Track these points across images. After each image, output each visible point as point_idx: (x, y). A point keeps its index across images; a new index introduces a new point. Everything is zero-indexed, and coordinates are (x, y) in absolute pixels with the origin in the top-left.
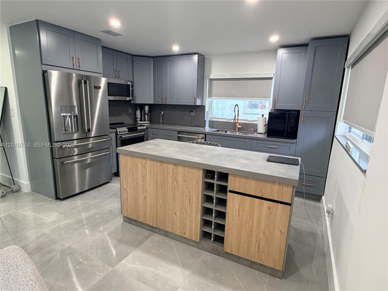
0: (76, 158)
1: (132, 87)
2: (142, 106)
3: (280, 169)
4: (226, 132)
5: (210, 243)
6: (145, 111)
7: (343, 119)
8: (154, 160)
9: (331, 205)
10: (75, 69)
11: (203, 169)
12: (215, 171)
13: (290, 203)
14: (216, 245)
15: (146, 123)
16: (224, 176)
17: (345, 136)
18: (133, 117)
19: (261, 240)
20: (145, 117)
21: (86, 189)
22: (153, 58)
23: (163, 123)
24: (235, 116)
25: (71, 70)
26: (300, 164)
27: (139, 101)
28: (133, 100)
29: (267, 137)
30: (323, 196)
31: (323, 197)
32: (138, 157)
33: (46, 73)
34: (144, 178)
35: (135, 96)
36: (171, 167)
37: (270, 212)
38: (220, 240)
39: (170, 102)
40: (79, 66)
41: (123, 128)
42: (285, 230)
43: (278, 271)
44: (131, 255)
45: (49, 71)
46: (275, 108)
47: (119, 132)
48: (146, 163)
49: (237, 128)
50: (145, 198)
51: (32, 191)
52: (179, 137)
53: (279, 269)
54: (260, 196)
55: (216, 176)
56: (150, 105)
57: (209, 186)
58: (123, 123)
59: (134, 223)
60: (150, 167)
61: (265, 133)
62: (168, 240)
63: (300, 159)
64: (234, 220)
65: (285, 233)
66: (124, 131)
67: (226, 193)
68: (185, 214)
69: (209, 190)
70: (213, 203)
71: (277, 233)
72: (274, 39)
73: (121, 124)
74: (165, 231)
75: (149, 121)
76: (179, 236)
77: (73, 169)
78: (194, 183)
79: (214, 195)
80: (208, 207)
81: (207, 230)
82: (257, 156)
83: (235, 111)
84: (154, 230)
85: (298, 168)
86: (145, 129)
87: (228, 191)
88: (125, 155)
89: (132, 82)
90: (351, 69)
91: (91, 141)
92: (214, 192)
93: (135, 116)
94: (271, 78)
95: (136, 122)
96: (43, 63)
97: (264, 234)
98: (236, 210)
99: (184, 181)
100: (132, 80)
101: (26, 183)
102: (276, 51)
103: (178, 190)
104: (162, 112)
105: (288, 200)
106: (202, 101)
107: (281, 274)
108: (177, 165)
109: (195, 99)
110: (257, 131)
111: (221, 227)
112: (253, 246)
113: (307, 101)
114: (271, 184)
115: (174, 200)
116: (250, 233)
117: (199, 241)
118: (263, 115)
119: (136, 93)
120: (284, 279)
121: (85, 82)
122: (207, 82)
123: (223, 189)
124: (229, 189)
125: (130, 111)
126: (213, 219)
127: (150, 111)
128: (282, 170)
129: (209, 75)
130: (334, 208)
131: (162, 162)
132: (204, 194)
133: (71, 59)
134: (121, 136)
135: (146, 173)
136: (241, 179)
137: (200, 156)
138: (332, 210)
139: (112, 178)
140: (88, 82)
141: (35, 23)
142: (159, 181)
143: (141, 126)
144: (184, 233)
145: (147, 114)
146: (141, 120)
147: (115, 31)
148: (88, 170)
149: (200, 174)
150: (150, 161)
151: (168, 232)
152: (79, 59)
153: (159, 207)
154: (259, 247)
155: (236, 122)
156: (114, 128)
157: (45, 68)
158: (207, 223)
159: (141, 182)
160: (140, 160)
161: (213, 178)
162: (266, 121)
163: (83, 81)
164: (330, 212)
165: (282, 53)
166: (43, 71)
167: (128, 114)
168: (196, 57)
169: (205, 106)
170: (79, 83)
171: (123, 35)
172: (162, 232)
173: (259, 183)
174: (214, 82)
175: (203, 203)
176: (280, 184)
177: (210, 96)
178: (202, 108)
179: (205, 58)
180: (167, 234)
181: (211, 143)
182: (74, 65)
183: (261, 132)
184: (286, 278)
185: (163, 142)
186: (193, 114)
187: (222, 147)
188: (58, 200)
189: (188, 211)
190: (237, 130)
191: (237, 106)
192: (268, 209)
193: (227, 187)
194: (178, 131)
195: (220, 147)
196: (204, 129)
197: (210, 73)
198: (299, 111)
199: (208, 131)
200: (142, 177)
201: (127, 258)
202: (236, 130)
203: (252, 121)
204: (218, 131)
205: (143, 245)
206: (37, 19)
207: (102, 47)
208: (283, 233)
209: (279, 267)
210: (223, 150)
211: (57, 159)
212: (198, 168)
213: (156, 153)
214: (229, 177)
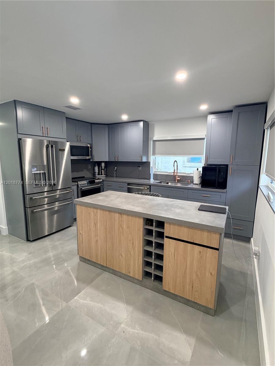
0: (46, 207)
1: (91, 148)
2: (99, 163)
3: (209, 218)
4: (168, 183)
5: (151, 282)
6: (102, 167)
7: (265, 172)
8: (103, 210)
9: (257, 248)
10: (44, 137)
11: (143, 218)
12: (153, 220)
13: (218, 248)
14: (157, 283)
15: (103, 177)
16: (161, 224)
17: (267, 187)
18: (92, 172)
19: (194, 281)
20: (102, 172)
21: (54, 231)
22: (107, 125)
23: (116, 176)
24: (174, 170)
25: (42, 137)
26: (227, 212)
27: (96, 159)
28: (92, 158)
29: (201, 187)
30: (252, 237)
31: (252, 239)
32: (90, 207)
33: (21, 140)
34: (96, 224)
35: (93, 155)
36: (117, 215)
37: (201, 256)
38: (159, 279)
39: (121, 159)
40: (48, 134)
41: (83, 181)
42: (214, 272)
43: (210, 309)
44: (83, 292)
45: (23, 139)
46: (207, 163)
47: (80, 185)
48: (97, 212)
49: (176, 180)
50: (97, 241)
51: (9, 233)
52: (128, 188)
53: (211, 308)
54: (192, 241)
55: (154, 224)
56: (106, 163)
57: (149, 232)
58: (84, 177)
59: (88, 262)
60: (100, 215)
61: (200, 184)
62: (116, 278)
63: (227, 208)
64: (170, 262)
65: (214, 275)
66: (84, 184)
67: (163, 238)
68: (129, 255)
69: (149, 235)
70: (152, 246)
71: (208, 274)
72: (204, 107)
73: (82, 178)
74: (113, 270)
75: (105, 175)
76: (125, 275)
77: (44, 215)
78: (136, 229)
79: (153, 239)
80: (149, 250)
81: (148, 270)
82: (190, 205)
83: (174, 166)
84: (104, 268)
85: (225, 216)
86: (101, 182)
87: (165, 237)
88: (81, 205)
89: (91, 145)
90: (270, 130)
91: (58, 192)
92: (153, 237)
93: (94, 171)
94: (203, 139)
95: (94, 176)
96: (19, 133)
97: (197, 275)
98: (171, 253)
99: (128, 228)
100: (91, 143)
101: (4, 227)
102: (206, 117)
103: (123, 235)
104: (116, 168)
105: (216, 245)
106: (148, 158)
107: (214, 312)
108: (122, 214)
109: (141, 157)
110: (193, 182)
111: (160, 268)
112: (188, 286)
113: (233, 157)
114: (200, 231)
115: (120, 243)
116: (185, 273)
117: (141, 280)
118: (198, 169)
119: (94, 153)
120: (216, 316)
121: (52, 146)
122: (151, 143)
123: (161, 235)
124: (165, 235)
125: (90, 167)
126: (152, 260)
127: (106, 167)
128: (211, 218)
129: (152, 138)
130: (260, 250)
131: (110, 211)
132: (144, 239)
133: (41, 128)
134: (81, 188)
135: (98, 220)
136: (175, 226)
137: (141, 206)
138: (258, 253)
139: (74, 222)
140: (54, 146)
141: (13, 102)
142: (108, 227)
143: (99, 179)
144: (129, 272)
145: (103, 169)
146: (99, 174)
147: (76, 106)
148: (56, 216)
149: (141, 222)
150: (100, 211)
151: (116, 271)
152: (47, 128)
153: (108, 249)
154: (193, 287)
155: (176, 174)
156: (76, 182)
157: (20, 136)
158: (148, 264)
159: (94, 227)
160: (92, 209)
161: (152, 225)
162: (200, 174)
163: (50, 145)
164: (256, 254)
165: (212, 118)
166: (19, 138)
167: (88, 170)
168: (141, 124)
169: (150, 162)
170: (47, 147)
171: (82, 109)
172: (111, 271)
173: (190, 230)
174: (157, 143)
175: (143, 247)
176: (208, 231)
177: (154, 154)
178: (147, 164)
179: (149, 124)
180: (114, 272)
181: (153, 194)
182: (43, 133)
183: (197, 183)
184: (218, 316)
185: (113, 193)
186: (140, 168)
187: (162, 197)
188: (29, 242)
189: (132, 253)
190: (177, 182)
191: (176, 162)
192: (199, 253)
193: (163, 233)
194: (128, 183)
195: (160, 198)
196: (150, 181)
197: (153, 136)
198: (227, 166)
199: (152, 183)
200: (94, 223)
201: (79, 294)
202: (175, 181)
203: (189, 174)
204: (161, 182)
205: (94, 282)
206: (15, 99)
207: (66, 118)
208: (213, 275)
209: (211, 306)
210: (162, 200)
211: (29, 209)
212: (139, 217)
213: (105, 203)
214: (165, 225)
